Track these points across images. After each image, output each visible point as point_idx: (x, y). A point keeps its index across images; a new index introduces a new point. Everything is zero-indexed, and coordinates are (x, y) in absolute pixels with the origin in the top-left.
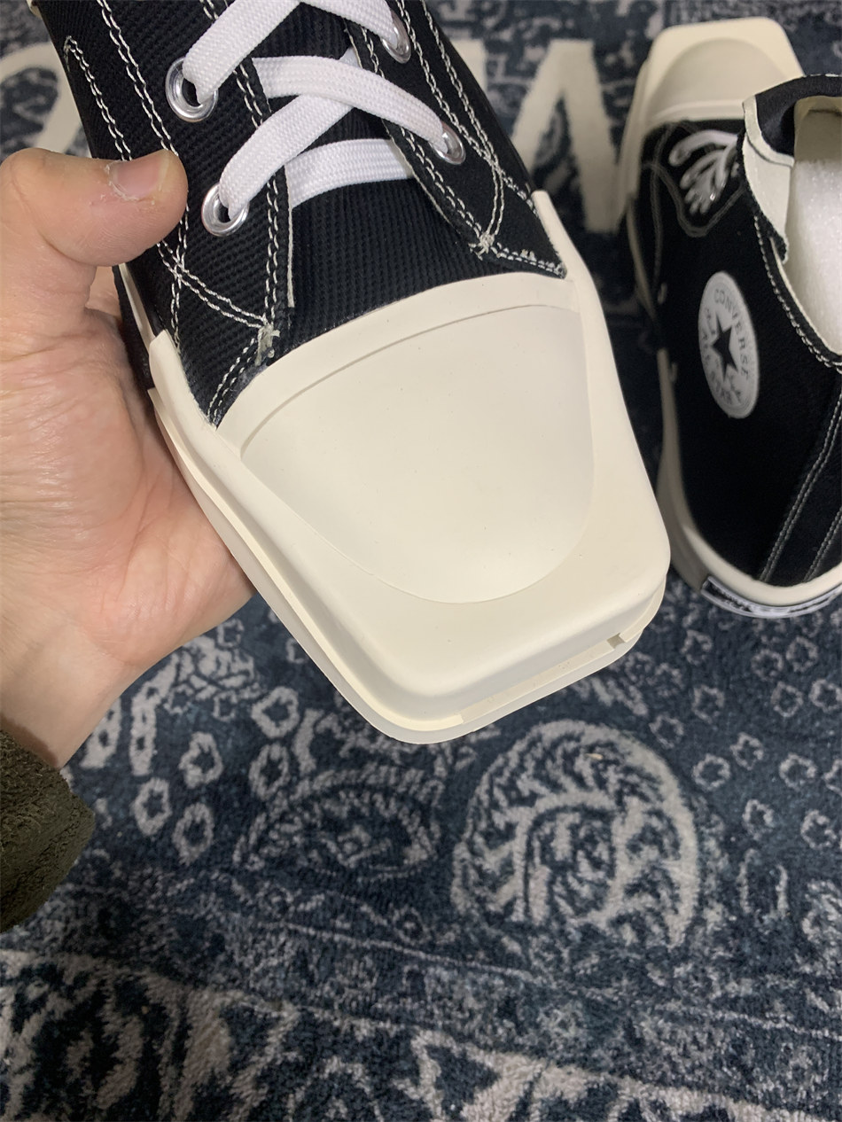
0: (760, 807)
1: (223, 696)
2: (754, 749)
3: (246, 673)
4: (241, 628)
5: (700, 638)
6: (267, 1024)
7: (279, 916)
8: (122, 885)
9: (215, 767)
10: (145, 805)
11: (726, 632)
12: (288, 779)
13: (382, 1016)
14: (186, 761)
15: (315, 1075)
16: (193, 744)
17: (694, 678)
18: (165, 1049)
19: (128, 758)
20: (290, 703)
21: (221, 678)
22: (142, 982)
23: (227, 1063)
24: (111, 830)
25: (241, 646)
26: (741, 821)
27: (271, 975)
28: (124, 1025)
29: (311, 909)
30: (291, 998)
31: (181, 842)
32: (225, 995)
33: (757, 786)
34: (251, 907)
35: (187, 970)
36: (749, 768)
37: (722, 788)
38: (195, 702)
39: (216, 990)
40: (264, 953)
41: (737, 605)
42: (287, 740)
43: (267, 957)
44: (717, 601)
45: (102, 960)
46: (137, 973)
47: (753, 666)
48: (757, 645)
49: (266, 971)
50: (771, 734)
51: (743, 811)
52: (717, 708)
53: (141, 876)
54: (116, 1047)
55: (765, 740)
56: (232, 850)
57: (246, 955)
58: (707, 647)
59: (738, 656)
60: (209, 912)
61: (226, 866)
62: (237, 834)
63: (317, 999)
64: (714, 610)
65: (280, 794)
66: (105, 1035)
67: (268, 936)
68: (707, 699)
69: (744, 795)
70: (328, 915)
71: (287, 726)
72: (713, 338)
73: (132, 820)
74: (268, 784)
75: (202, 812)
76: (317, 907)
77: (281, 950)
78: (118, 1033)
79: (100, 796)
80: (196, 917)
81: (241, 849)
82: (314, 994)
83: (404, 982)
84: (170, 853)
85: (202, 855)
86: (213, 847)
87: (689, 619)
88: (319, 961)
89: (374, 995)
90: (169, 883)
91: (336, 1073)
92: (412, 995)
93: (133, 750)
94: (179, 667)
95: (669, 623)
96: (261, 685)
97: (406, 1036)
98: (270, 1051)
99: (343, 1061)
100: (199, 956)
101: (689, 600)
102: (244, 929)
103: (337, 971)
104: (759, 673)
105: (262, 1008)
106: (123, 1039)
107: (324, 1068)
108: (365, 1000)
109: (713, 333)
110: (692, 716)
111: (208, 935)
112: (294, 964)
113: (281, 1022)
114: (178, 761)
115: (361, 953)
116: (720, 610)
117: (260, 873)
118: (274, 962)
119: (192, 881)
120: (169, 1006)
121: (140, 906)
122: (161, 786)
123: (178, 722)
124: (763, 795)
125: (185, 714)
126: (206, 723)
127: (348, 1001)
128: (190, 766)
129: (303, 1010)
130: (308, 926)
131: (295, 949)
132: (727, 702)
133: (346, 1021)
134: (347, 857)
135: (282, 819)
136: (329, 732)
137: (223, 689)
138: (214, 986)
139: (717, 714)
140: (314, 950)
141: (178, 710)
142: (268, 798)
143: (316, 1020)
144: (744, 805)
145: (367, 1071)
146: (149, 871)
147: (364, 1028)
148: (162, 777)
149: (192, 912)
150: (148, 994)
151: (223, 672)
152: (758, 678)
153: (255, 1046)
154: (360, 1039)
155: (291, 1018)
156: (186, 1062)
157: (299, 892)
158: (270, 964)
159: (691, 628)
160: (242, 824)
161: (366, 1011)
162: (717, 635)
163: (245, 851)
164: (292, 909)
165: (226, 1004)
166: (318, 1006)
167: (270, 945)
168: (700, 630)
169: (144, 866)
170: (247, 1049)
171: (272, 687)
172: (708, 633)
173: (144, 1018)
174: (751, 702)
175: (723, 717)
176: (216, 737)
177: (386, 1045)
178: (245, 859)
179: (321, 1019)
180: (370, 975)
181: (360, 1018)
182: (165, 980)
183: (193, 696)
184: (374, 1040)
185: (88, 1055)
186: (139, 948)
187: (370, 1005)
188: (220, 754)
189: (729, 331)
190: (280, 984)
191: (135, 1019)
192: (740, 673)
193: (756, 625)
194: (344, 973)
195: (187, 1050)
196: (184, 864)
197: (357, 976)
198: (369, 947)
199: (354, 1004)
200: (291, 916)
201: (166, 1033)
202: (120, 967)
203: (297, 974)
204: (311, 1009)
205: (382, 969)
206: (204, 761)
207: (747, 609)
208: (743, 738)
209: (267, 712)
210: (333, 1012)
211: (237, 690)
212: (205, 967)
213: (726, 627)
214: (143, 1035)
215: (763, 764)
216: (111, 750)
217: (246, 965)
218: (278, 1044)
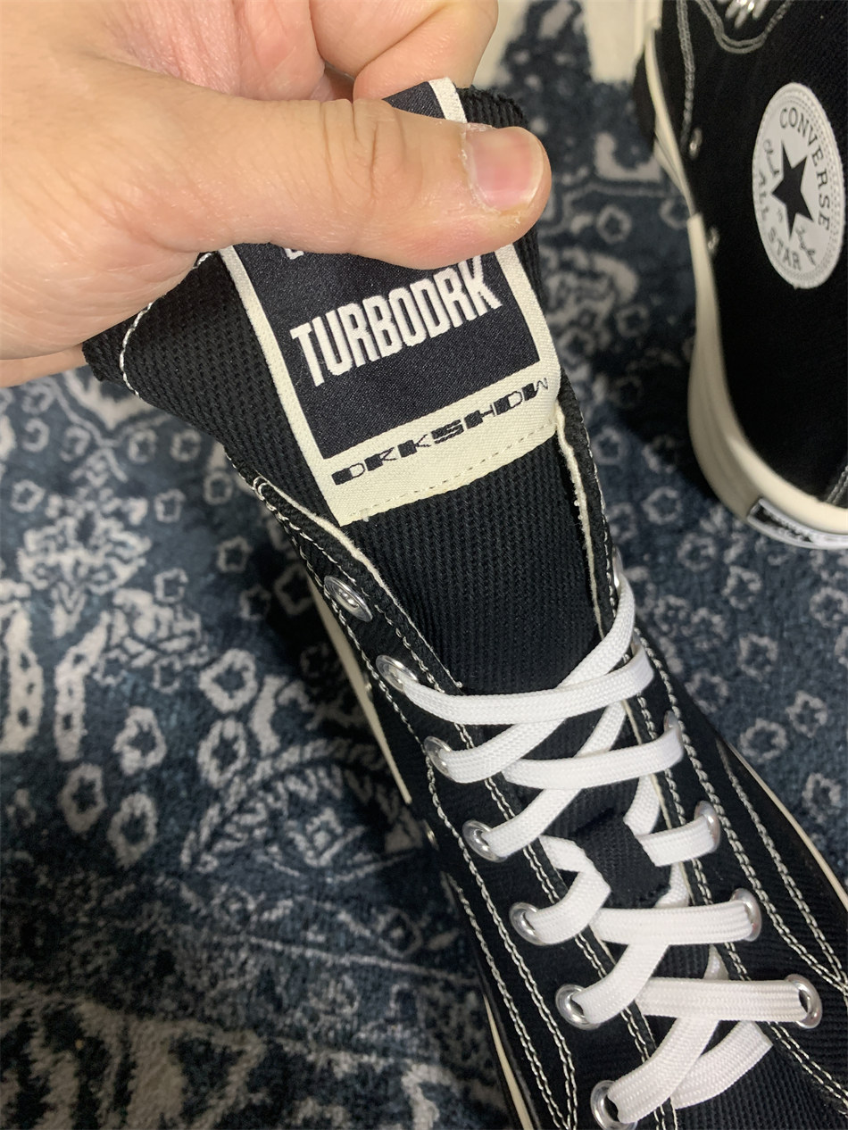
0: (825, 783)
1: (165, 662)
2: (814, 711)
3: (191, 634)
4: (184, 578)
5: (747, 575)
6: (228, 1059)
7: (238, 928)
8: (48, 893)
9: (157, 749)
10: (74, 797)
11: (777, 568)
12: (247, 761)
13: (366, 1048)
14: (121, 742)
15: (287, 1121)
16: (130, 722)
17: (739, 626)
18: (105, 1093)
19: (53, 740)
20: (245, 668)
21: (161, 641)
22: (75, 1011)
23: (180, 1107)
24: (35, 828)
25: (185, 600)
26: (801, 800)
27: (230, 1000)
28: (56, 1062)
29: (278, 918)
30: (255, 1027)
31: (118, 840)
32: (175, 1026)
33: (821, 756)
34: (205, 918)
35: (128, 997)
36: (810, 735)
37: (777, 759)
38: (131, 670)
39: (164, 1019)
40: (221, 974)
41: (794, 533)
42: (243, 715)
43: (225, 978)
44: (768, 530)
45: (29, 983)
46: (69, 1001)
47: (812, 608)
48: (817, 583)
49: (224, 996)
50: (835, 692)
51: (803, 788)
52: (768, 662)
53: (71, 883)
54: (45, 1090)
55: (828, 699)
56: (179, 850)
57: (199, 976)
58: (755, 587)
59: (794, 596)
60: (154, 925)
61: (172, 869)
62: (187, 829)
63: (286, 1029)
64: (762, 541)
65: (237, 780)
66: (33, 1076)
67: (226, 953)
68: (756, 651)
69: (803, 769)
70: (298, 926)
71: (242, 697)
72: (775, 181)
73: (59, 814)
74: (222, 768)
75: (142, 803)
76: (284, 917)
77: (242, 969)
78: (48, 1073)
79: (20, 786)
80: (139, 930)
81: (191, 848)
82: (283, 1022)
83: (392, 1005)
84: (105, 853)
85: (144, 856)
86: (157, 847)
87: (732, 554)
88: (288, 981)
89: (355, 1023)
90: (105, 890)
91: (312, 1118)
92: (402, 1021)
93: (58, 729)
94: (110, 628)
95: (708, 558)
96: (210, 646)
97: (396, 1072)
98: (231, 1090)
99: (321, 1104)
100: (142, 978)
101: (731, 530)
102: (198, 945)
103: (310, 994)
104: (820, 617)
105: (221, 1040)
106: (55, 1080)
107: (297, 1112)
108: (344, 1029)
109: (776, 172)
110: (738, 673)
111: (154, 952)
112: (258, 985)
113: (244, 1057)
114: (113, 742)
115: (338, 971)
116: (770, 541)
117: (216, 876)
118: (234, 984)
119: (132, 887)
120: (108, 1040)
121: (69, 919)
122: (93, 773)
123: (111, 695)
124: (828, 768)
125: (119, 685)
126: (144, 696)
127: (324, 1029)
128: (127, 748)
129: (270, 1042)
130: (274, 940)
131: (259, 967)
132: (781, 654)
133: (322, 1055)
134: (319, 854)
135: (242, 808)
136: (294, 703)
137: (164, 653)
138: (162, 1014)
139: (768, 669)
140: (281, 969)
141: (110, 680)
142: (222, 785)
143: (286, 1055)
144: (805, 781)
145: (349, 1115)
146: (81, 876)
147: (345, 1063)
148: (94, 762)
149: (133, 925)
150: (83, 1025)
151: (163, 633)
152: (818, 624)
153: (212, 1085)
154: (340, 1076)
155: (256, 1052)
156: (130, 1108)
157: (262, 897)
158: (228, 987)
159: (734, 563)
160: (191, 817)
161: (347, 1042)
162: (766, 572)
163: (195, 850)
164: (254, 918)
165: (177, 1037)
166: (288, 1036)
167: (228, 963)
168: (745, 566)
169: (74, 872)
170: (203, 1089)
171: (223, 649)
172: (755, 569)
173: (80, 1055)
174: (809, 654)
175: (776, 673)
176: (157, 712)
177: (371, 1084)
178: (195, 859)
179: (292, 1053)
180: (351, 999)
181: (339, 1050)
182: (102, 1008)
183: (128, 663)
184: (357, 1077)
185: (14, 1100)
186: (70, 971)
187: (351, 1034)
188: (163, 733)
189: (802, 164)
190: (242, 1011)
191: (68, 1055)
192: (796, 617)
193: (815, 557)
194: (318, 995)
195: (131, 1092)
196: (122, 867)
197: (334, 1001)
198: (348, 964)
199: (331, 1034)
200: (253, 927)
201: (106, 1072)
202: (48, 993)
203: (262, 998)
204: (281, 1041)
205: (365, 991)
206: (144, 742)
207: (807, 539)
208: (801, 697)
209: (219, 680)
210: (306, 1044)
211: (180, 654)
212: (151, 993)
213: (778, 561)
214: (77, 1075)
215: (827, 728)
216: (31, 730)
217: (200, 988)
218: (241, 1083)
